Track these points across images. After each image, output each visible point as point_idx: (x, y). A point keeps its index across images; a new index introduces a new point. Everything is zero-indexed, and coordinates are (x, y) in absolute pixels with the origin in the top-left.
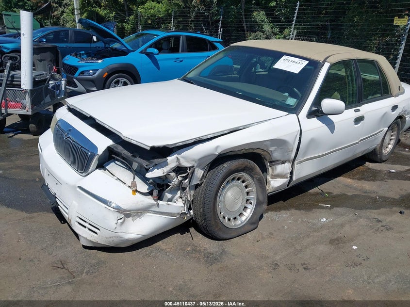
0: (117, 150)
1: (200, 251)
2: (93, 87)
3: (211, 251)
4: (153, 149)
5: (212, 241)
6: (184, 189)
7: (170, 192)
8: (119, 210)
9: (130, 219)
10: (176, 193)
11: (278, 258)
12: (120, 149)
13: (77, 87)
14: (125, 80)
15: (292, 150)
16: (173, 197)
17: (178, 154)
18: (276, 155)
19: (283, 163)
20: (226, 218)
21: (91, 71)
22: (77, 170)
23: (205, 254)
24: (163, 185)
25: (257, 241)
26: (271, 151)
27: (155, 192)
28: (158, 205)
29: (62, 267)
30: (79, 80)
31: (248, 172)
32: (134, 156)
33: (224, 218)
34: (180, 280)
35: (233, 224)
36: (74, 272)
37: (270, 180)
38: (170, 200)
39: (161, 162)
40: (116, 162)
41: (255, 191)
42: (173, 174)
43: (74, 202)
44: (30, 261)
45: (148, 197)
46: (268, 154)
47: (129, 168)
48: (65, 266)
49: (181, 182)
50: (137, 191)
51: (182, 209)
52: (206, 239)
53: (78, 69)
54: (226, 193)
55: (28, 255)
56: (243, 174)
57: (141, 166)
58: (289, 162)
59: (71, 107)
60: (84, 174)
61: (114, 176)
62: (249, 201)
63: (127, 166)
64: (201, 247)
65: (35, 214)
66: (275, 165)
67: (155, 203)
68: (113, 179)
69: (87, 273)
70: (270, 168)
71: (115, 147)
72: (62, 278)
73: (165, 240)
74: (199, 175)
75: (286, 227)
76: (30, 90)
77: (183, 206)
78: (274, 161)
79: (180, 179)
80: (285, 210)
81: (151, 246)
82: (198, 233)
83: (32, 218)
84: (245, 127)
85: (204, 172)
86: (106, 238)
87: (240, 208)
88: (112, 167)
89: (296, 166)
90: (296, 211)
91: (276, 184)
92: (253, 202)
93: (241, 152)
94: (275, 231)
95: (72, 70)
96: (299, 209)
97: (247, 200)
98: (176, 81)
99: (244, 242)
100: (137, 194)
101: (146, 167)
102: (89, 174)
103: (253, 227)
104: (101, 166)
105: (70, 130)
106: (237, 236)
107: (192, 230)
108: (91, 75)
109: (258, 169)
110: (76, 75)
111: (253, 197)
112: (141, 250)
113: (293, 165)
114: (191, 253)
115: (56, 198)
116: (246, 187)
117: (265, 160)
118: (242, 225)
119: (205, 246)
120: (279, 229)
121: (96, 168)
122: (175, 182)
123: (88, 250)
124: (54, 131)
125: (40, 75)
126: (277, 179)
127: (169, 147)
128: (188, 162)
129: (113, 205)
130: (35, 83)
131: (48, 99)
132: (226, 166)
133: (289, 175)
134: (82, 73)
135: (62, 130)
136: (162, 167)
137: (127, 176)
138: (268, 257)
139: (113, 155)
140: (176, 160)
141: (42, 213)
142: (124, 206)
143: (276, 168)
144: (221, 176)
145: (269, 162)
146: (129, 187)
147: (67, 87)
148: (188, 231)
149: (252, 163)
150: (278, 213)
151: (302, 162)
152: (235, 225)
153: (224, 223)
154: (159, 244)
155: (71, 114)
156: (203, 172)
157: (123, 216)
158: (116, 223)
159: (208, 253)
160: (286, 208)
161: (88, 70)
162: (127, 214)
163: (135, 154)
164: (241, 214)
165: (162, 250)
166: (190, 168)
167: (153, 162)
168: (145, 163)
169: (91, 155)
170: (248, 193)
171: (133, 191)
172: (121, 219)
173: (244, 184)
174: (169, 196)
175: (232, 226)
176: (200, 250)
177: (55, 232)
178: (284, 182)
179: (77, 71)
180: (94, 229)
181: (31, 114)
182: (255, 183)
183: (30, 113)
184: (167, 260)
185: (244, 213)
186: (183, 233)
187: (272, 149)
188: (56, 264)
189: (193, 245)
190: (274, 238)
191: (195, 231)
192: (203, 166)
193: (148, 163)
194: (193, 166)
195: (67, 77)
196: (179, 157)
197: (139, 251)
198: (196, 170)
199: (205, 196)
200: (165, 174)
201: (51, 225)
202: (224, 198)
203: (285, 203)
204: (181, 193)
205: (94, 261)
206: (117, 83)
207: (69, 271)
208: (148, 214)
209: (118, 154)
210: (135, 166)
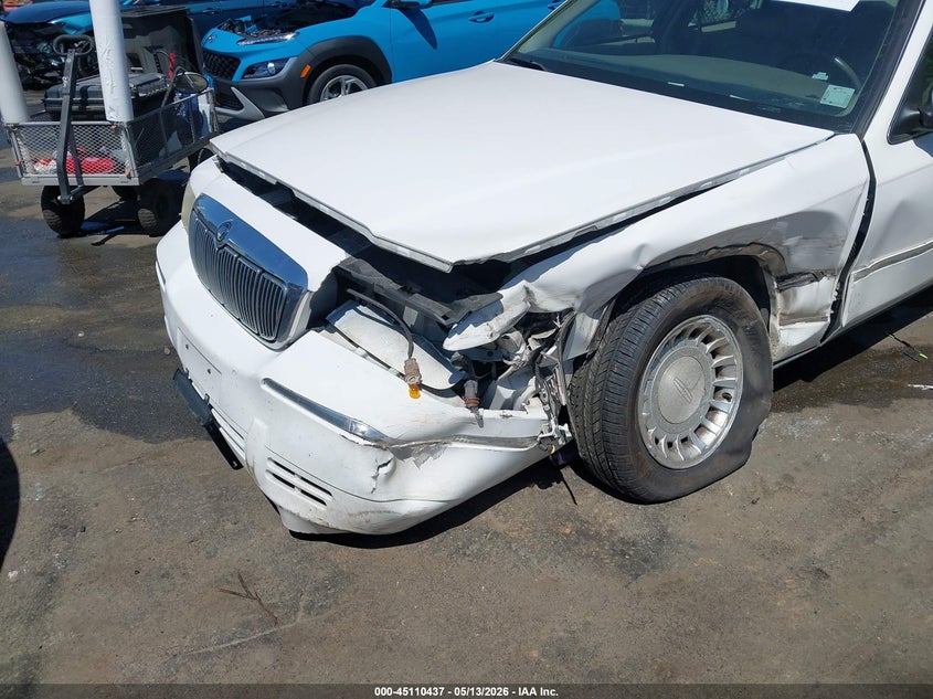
0: (360, 276)
1: (598, 537)
2: (279, 105)
3: (630, 534)
4: (461, 268)
5: (627, 505)
6: (546, 372)
7: (508, 384)
8: (378, 441)
9: (410, 461)
10: (526, 385)
11: (819, 550)
12: (367, 272)
13: (242, 107)
14: (353, 80)
15: (844, 241)
16: (516, 396)
17: (530, 280)
18: (800, 258)
19: (816, 278)
20: (662, 441)
21: (271, 65)
22: (258, 335)
23: (613, 544)
24: (489, 365)
25: (753, 503)
26: (788, 248)
27: (471, 388)
28: (480, 421)
29: (243, 592)
30: (244, 89)
31: (721, 312)
32: (407, 290)
33: (657, 441)
34: (557, 627)
35: (681, 457)
36: (275, 606)
37: (778, 327)
38: (509, 405)
39: (484, 303)
40: (360, 308)
41: (741, 362)
42: (515, 336)
43: (257, 421)
44: (163, 576)
45: (450, 399)
46: (778, 259)
47: (396, 323)
48: (251, 590)
49: (536, 355)
50: (421, 386)
51: (544, 427)
52: (611, 502)
53: (239, 62)
54: (661, 373)
55: (157, 559)
56: (707, 318)
57: (426, 318)
58: (833, 275)
59: (227, 160)
60: (277, 345)
61: (357, 346)
62: (723, 391)
63: (388, 317)
64: (600, 525)
65: (167, 445)
66: (794, 285)
67: (473, 415)
68: (355, 357)
69: (309, 609)
70: (779, 296)
71: (352, 266)
72: (246, 625)
73: (501, 505)
74: (586, 331)
75: (826, 457)
76: (129, 123)
77: (546, 417)
78: (790, 276)
79: (535, 346)
80: (814, 405)
81: (467, 524)
82: (585, 483)
83: (159, 454)
84: (716, 183)
85: (601, 323)
86: (350, 515)
87: (697, 411)
88: (351, 320)
89: (853, 286)
90: (844, 406)
91: (792, 336)
92: (732, 393)
93: (705, 258)
94: (796, 469)
95: (227, 63)
96: (853, 403)
97: (717, 389)
98: (492, 67)
99: (716, 505)
100: (423, 393)
101: (444, 322)
102: (289, 345)
103: (735, 461)
104: (321, 319)
105: (227, 225)
106: (693, 489)
107: (568, 473)
108: (272, 75)
109: (751, 301)
110: (237, 77)
111: (733, 379)
112: (441, 536)
113: (842, 282)
114: (577, 544)
115: (211, 407)
116: (714, 353)
117: (766, 275)
118: (705, 457)
119: (610, 521)
120: (807, 464)
121: (309, 328)
122: (521, 355)
123: (304, 542)
124: (190, 228)
125: (149, 82)
126: (798, 325)
127: (505, 260)
128: (556, 297)
129: (362, 428)
130: (139, 104)
131: (174, 143)
132: (661, 300)
133: (829, 312)
134: (251, 70)
135: (209, 225)
136: (486, 319)
137: (392, 345)
138: (789, 551)
139: (349, 291)
140: (523, 295)
141: (182, 441)
142: (391, 431)
143: (795, 295)
144: (648, 330)
145: (777, 278)
146: (400, 375)
147: (218, 109)
148: (560, 478)
149: (735, 288)
150: (796, 415)
151: (866, 272)
152: (687, 459)
153: (658, 458)
154: (487, 515)
155: (227, 179)
156: (596, 322)
157: (390, 456)
158: (375, 478)
159: (622, 540)
160: (816, 401)
161: (262, 63)
162: (400, 450)
163: (410, 284)
164: (701, 428)
165: (496, 534)
166: (562, 314)
167: (460, 306)
168: (437, 310)
169: (290, 290)
170: (718, 370)
171: (412, 386)
172: (386, 465)
173: (708, 346)
174: (506, 393)
175: (680, 462)
176: (597, 533)
177: (218, 492)
178: (816, 331)
179: (237, 67)
180: (316, 490)
181: (138, 184)
182: (738, 340)
183: (135, 182)
184: (515, 566)
185: (711, 426)
186: (545, 484)
187: (790, 242)
188: (228, 582)
189: (577, 518)
190: (797, 491)
191: (576, 477)
192: (596, 306)
193: (446, 309)
194: (570, 310)
195: (216, 84)
196: (531, 286)
197: (436, 538)
198: (578, 319)
199: (605, 390)
200: (495, 338)
201: (207, 473)
202: (656, 388)
203: (811, 386)
204: (537, 382)
205: (322, 574)
206: (336, 90)
207: (261, 604)
208: (455, 445)
209: (361, 287)
210: (411, 316)
